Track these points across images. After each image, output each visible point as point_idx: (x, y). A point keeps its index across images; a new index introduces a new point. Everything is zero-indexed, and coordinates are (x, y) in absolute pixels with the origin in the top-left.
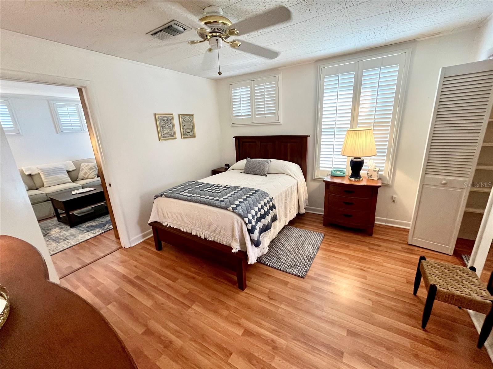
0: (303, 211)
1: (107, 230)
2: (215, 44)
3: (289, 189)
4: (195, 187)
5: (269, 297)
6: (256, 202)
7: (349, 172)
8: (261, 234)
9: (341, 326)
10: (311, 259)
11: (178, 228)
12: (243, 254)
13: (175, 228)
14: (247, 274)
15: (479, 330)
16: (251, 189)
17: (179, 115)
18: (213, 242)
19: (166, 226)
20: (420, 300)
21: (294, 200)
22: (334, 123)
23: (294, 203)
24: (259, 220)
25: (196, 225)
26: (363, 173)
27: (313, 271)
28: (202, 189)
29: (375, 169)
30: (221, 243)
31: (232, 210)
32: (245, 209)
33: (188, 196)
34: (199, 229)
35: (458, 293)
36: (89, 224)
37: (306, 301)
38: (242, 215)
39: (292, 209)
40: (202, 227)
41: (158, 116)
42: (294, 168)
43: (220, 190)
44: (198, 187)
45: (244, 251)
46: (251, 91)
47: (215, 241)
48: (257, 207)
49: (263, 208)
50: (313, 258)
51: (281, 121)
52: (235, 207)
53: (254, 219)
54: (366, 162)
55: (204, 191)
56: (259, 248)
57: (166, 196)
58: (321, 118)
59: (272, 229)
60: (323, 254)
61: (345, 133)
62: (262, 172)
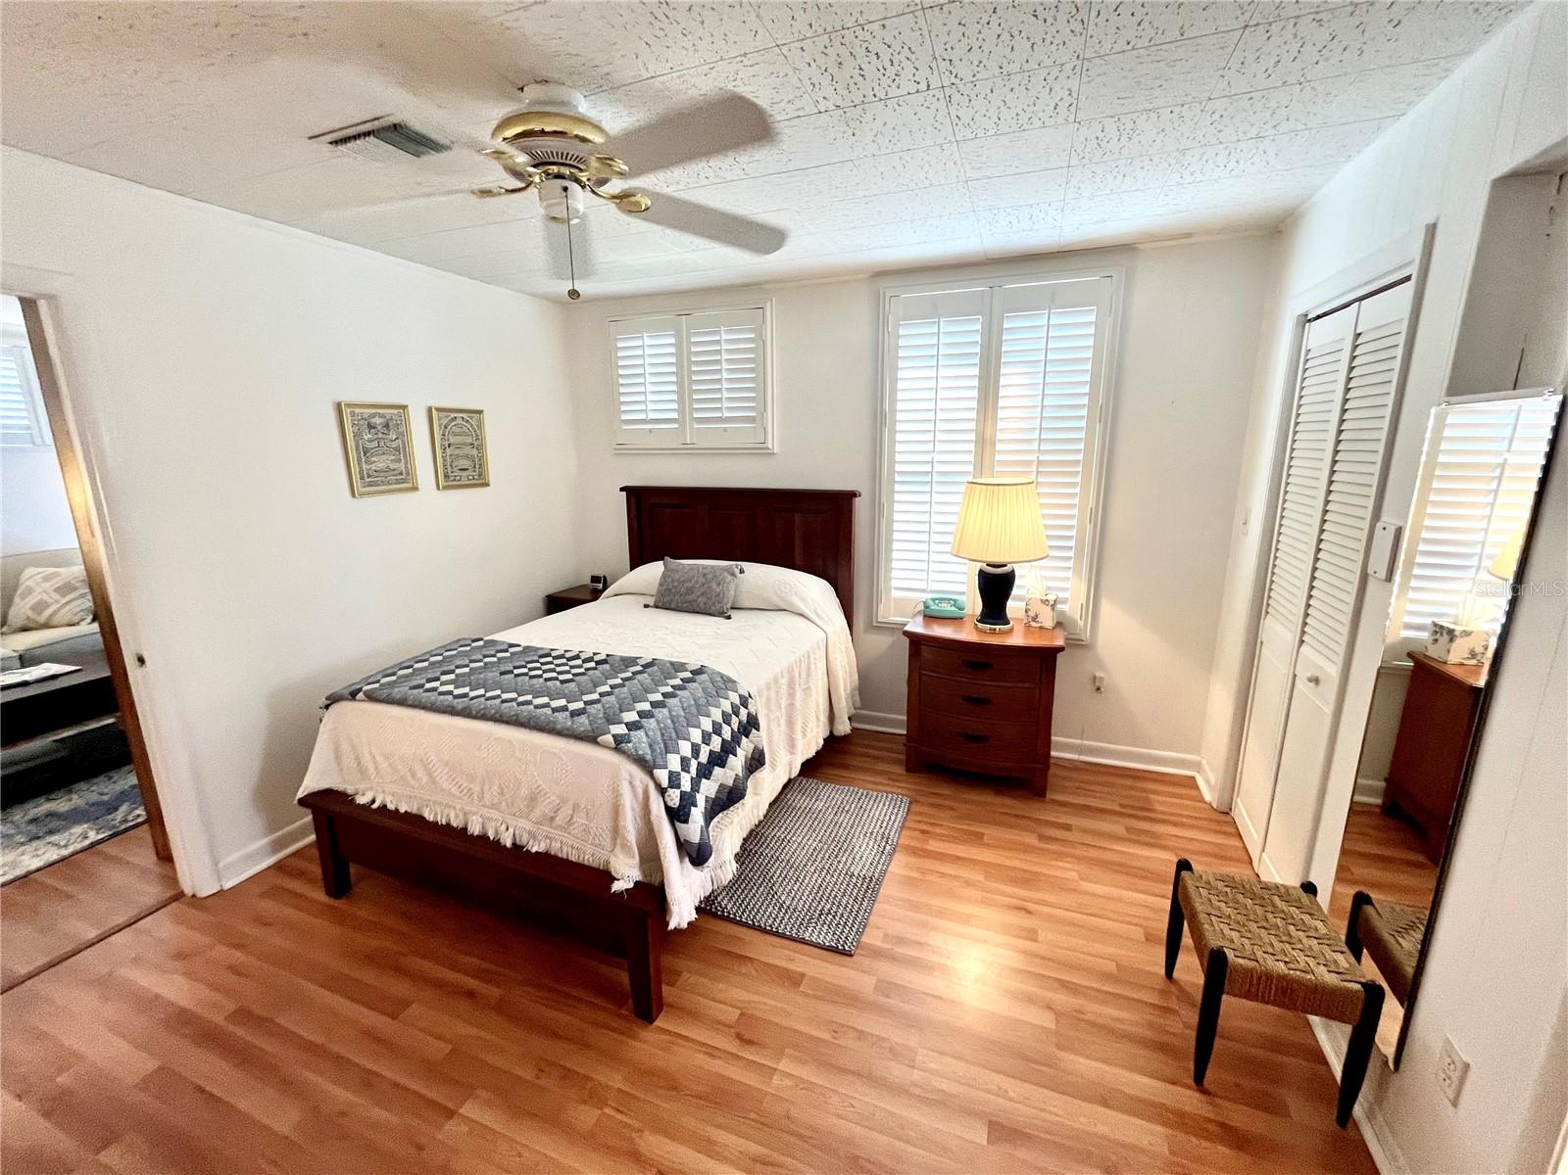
0: (844, 727)
1: (123, 827)
2: (559, 200)
3: (800, 661)
4: (481, 661)
5: (739, 1037)
6: (694, 710)
7: (974, 604)
8: (712, 818)
9: (969, 1112)
10: (871, 887)
11: (415, 811)
12: (652, 894)
13: (402, 811)
14: (667, 960)
15: (1337, 1069)
16: (678, 667)
17: (430, 410)
18: (545, 857)
19: (366, 807)
20: (1184, 995)
21: (817, 693)
22: (928, 458)
23: (817, 706)
24: (705, 772)
25: (481, 799)
26: (1013, 607)
27: (878, 928)
28: (507, 669)
29: (1044, 598)
30: (573, 858)
31: (614, 745)
32: (659, 738)
33: (455, 697)
34: (494, 814)
35: (1281, 968)
36: (44, 807)
37: (861, 1035)
38: (646, 762)
39: (812, 724)
40: (503, 804)
41: (349, 410)
42: (812, 590)
43: (574, 671)
44: (495, 659)
45: (656, 882)
46: (678, 345)
47: (552, 853)
48: (699, 728)
49: (717, 730)
50: (879, 882)
51: (774, 443)
52: (622, 732)
53: (688, 772)
54: (1022, 576)
55: (517, 675)
56: (706, 870)
57: (371, 697)
58: (893, 442)
59: (749, 799)
60: (907, 866)
61: (962, 488)
62: (714, 604)
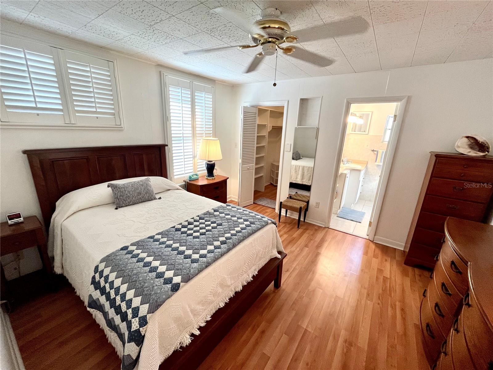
22: (181, 132)
51: (124, 125)
62: (152, 195)
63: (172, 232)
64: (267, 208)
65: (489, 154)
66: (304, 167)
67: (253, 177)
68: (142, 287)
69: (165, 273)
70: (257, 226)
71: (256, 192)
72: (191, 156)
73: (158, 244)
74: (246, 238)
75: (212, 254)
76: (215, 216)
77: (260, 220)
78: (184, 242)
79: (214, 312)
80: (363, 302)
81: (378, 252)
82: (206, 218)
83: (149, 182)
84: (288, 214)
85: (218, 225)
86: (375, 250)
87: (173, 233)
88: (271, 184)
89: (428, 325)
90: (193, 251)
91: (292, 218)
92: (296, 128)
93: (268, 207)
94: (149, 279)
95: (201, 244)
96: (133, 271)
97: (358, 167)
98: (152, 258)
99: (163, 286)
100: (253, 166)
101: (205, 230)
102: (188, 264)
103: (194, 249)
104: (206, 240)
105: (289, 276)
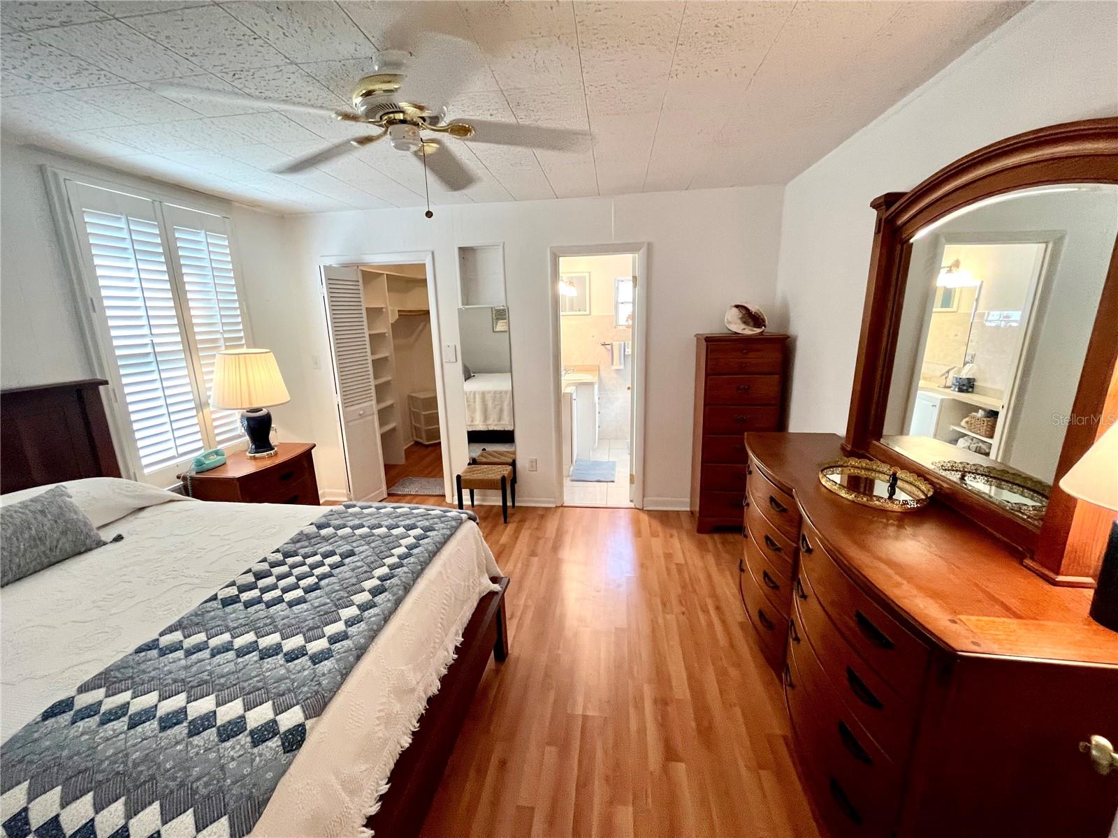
22: (145, 340)
58: (106, 328)
62: (88, 536)
63: (213, 613)
64: (425, 497)
65: (767, 330)
66: (483, 394)
67: (375, 432)
68: (182, 785)
69: (244, 717)
70: (441, 532)
71: (388, 468)
72: (192, 405)
73: (183, 657)
74: (428, 564)
75: (363, 625)
76: (326, 539)
77: (442, 519)
78: (266, 625)
79: (392, 766)
80: (661, 621)
81: (657, 526)
82: (302, 551)
83: (67, 499)
84: (477, 500)
85: (344, 556)
86: (650, 523)
87: (220, 613)
88: (417, 443)
89: (761, 614)
90: (304, 635)
91: (486, 506)
92: (460, 310)
93: (425, 495)
94: (197, 754)
95: (319, 612)
96: (127, 755)
97: (586, 378)
98: (183, 696)
99: (256, 750)
100: (372, 405)
101: (314, 577)
102: (304, 670)
103: (304, 630)
104: (329, 598)
105: (519, 626)
